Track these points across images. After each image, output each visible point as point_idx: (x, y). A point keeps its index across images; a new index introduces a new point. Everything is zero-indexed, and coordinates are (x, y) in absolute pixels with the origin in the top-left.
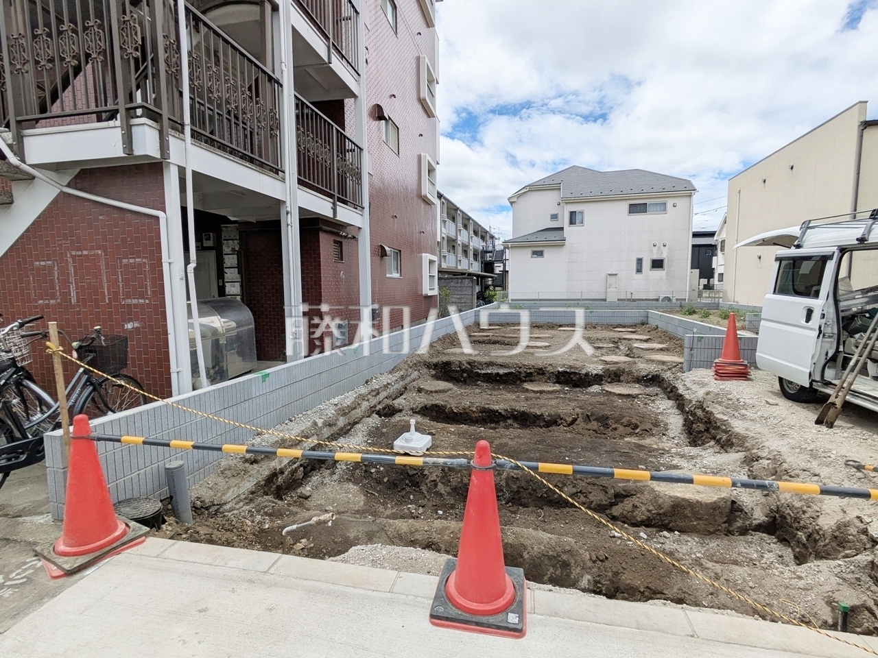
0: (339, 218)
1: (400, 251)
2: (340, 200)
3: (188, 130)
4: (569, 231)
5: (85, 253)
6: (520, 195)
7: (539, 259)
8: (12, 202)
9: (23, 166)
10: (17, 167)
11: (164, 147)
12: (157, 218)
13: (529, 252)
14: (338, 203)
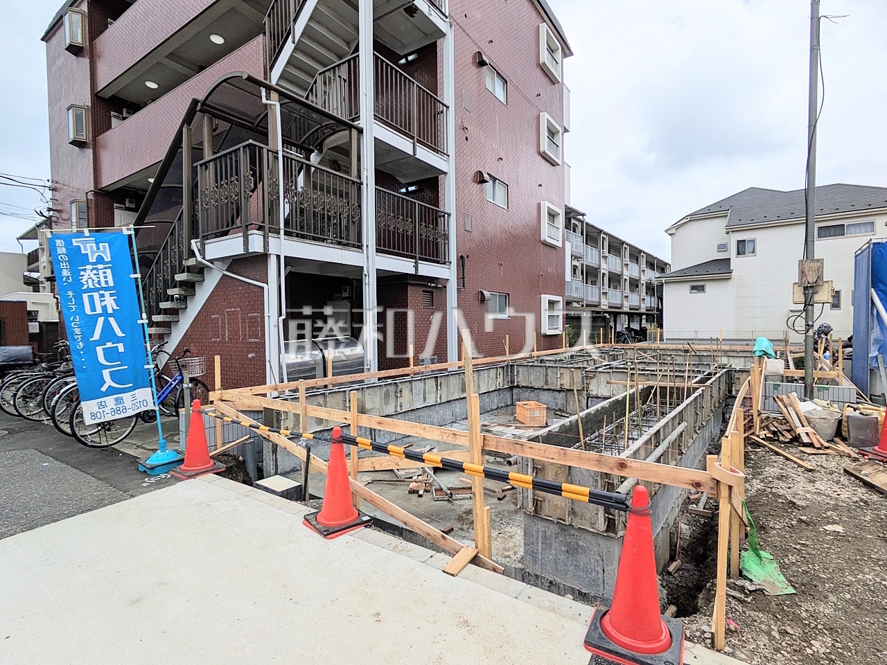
0: (420, 273)
1: (508, 294)
2: (421, 259)
3: (282, 232)
4: (736, 263)
5: (233, 310)
6: (679, 226)
7: (700, 295)
8: (204, 280)
9: (204, 261)
10: (200, 262)
11: (266, 244)
12: (263, 288)
13: (687, 287)
14: (419, 261)
